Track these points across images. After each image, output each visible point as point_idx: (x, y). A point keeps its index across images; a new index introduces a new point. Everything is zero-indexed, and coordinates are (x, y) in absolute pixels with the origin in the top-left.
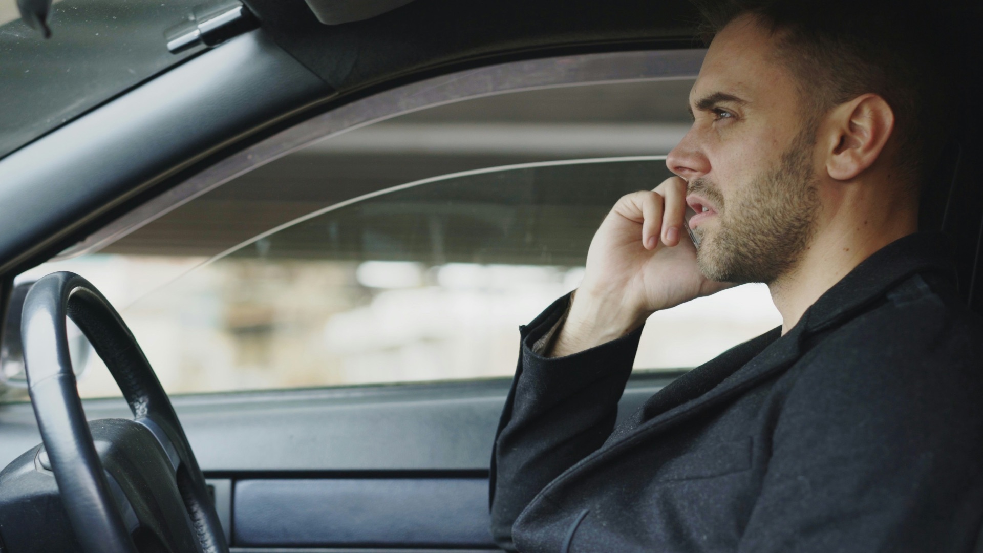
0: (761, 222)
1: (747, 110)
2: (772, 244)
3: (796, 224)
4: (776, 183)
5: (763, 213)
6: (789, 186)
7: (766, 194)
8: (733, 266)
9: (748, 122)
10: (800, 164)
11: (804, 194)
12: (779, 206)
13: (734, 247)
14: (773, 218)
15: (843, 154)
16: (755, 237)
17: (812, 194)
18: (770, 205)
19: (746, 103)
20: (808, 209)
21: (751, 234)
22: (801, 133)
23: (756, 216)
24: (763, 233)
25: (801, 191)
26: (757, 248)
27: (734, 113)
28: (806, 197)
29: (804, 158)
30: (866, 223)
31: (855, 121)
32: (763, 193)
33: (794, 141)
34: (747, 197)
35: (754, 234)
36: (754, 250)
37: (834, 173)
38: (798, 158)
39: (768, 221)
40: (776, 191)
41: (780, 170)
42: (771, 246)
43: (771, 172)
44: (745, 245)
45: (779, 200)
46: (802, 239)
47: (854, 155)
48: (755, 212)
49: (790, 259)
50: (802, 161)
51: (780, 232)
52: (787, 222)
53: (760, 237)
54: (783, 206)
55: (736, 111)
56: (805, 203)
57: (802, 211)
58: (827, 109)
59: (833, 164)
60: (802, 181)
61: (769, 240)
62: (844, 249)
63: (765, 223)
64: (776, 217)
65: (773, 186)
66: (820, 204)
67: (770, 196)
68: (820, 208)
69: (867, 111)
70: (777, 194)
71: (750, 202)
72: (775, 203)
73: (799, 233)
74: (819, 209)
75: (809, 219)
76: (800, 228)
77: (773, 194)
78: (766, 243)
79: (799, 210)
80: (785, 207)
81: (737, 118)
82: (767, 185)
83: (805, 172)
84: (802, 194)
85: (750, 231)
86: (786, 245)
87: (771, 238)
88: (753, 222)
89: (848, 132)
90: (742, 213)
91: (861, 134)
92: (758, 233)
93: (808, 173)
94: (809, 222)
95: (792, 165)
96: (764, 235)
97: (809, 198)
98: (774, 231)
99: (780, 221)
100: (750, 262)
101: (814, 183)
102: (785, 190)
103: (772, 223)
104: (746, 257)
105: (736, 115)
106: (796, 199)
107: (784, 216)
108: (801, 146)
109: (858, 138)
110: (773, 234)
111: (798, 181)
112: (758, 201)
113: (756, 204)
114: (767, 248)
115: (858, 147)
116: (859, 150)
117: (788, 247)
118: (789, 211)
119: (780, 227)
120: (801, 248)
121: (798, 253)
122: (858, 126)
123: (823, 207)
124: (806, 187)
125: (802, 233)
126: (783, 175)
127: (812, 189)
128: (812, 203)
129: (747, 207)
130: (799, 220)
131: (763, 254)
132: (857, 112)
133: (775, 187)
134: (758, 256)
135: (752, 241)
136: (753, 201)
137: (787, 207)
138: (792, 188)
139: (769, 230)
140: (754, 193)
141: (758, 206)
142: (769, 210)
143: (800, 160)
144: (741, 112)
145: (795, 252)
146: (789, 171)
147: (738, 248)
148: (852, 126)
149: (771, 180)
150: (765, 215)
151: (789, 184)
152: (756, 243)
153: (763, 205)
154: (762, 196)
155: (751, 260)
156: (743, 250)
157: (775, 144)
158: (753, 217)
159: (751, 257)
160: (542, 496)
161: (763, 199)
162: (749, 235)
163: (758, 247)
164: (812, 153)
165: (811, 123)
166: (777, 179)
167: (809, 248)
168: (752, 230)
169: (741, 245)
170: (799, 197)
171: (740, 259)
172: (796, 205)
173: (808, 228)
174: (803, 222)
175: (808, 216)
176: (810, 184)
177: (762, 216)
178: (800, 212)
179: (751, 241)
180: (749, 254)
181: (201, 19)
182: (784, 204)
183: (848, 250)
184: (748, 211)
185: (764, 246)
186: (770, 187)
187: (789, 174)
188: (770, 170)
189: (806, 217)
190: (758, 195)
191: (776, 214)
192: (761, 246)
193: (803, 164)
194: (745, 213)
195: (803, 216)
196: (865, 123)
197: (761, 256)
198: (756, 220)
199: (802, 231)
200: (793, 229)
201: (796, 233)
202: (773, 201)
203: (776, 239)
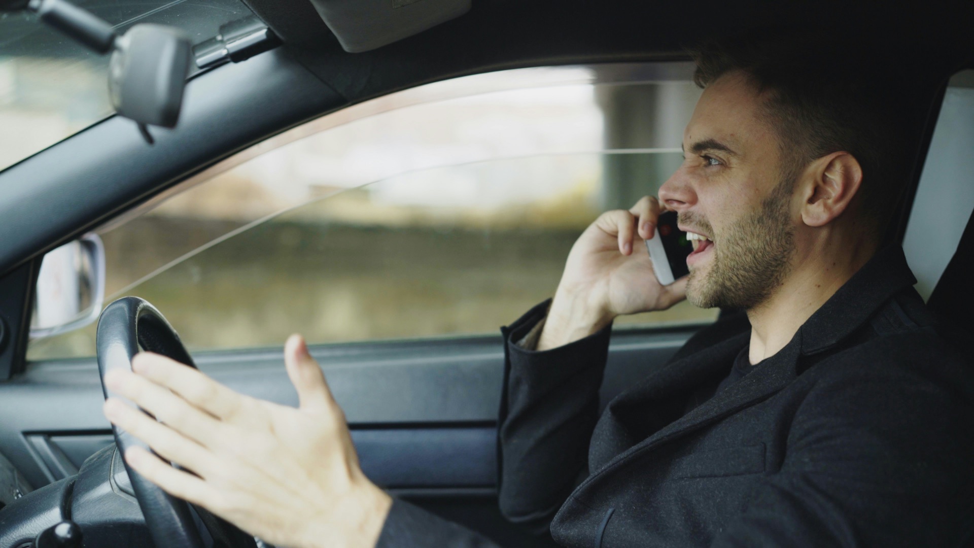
0: (744, 259)
1: (734, 161)
2: (752, 279)
3: (773, 263)
4: (758, 227)
5: (746, 251)
6: (769, 230)
7: (749, 235)
8: (718, 297)
9: (734, 170)
10: (779, 212)
11: (781, 239)
12: (760, 247)
13: (722, 280)
14: (754, 257)
15: (816, 204)
16: (738, 273)
17: (789, 239)
18: (752, 244)
19: (735, 154)
20: (785, 251)
21: (735, 269)
22: (780, 185)
23: (740, 253)
24: (745, 269)
25: (779, 235)
26: (739, 283)
27: (722, 161)
28: (784, 241)
29: (782, 206)
30: (834, 264)
31: (827, 174)
32: (746, 234)
33: (774, 191)
34: (732, 234)
35: (738, 269)
36: (737, 284)
37: (807, 221)
38: (777, 206)
39: (749, 258)
40: (758, 234)
41: (761, 214)
42: (751, 281)
43: (753, 216)
44: (730, 279)
45: (760, 241)
46: (777, 276)
47: (826, 206)
48: (739, 249)
49: (765, 292)
50: (781, 208)
51: (759, 270)
52: (766, 261)
53: (742, 272)
54: (763, 247)
55: (725, 159)
56: (782, 246)
57: (779, 253)
58: (804, 164)
59: (807, 212)
60: (781, 227)
61: (750, 276)
62: (816, 285)
63: (747, 260)
64: (757, 256)
65: (755, 228)
66: (795, 248)
67: (752, 238)
68: (795, 250)
69: (838, 167)
70: (758, 236)
71: (735, 239)
72: (756, 244)
73: (775, 271)
74: (793, 252)
75: (785, 260)
76: (776, 267)
77: (755, 236)
78: (747, 278)
79: (777, 252)
80: (765, 248)
81: (724, 165)
82: (750, 227)
83: (783, 218)
84: (780, 237)
85: (734, 267)
86: (764, 281)
87: (751, 274)
88: (737, 258)
89: (821, 183)
90: (728, 249)
91: (831, 185)
92: (741, 269)
93: (786, 220)
94: (785, 262)
95: (772, 211)
96: (746, 271)
97: (786, 242)
98: (754, 269)
99: (760, 260)
100: (732, 295)
101: (790, 228)
102: (765, 233)
103: (753, 261)
104: (730, 290)
105: (724, 163)
106: (775, 242)
107: (763, 255)
108: (780, 195)
109: (829, 189)
110: (754, 271)
111: (777, 226)
112: (742, 239)
113: (740, 242)
114: (747, 283)
115: (828, 198)
116: (830, 201)
117: (765, 282)
118: (768, 252)
119: (760, 265)
120: (775, 284)
121: (772, 287)
122: (830, 178)
123: (797, 250)
124: (783, 232)
125: (777, 271)
126: (764, 219)
127: (789, 234)
128: (788, 246)
129: (733, 243)
130: (776, 260)
131: (744, 288)
132: (830, 166)
133: (757, 229)
134: (740, 289)
135: (736, 276)
136: (738, 239)
137: (767, 248)
138: (772, 232)
139: (750, 267)
140: (738, 232)
141: (742, 244)
142: (751, 249)
143: (779, 207)
144: (729, 160)
145: (770, 287)
146: (770, 216)
147: (724, 282)
148: (824, 178)
149: (753, 223)
150: (747, 253)
151: (770, 228)
152: (738, 278)
153: (746, 244)
154: (746, 236)
155: (733, 292)
156: (728, 284)
157: (757, 192)
158: (738, 254)
159: (734, 290)
160: (573, 498)
161: (746, 239)
162: (733, 270)
163: (741, 281)
164: (789, 201)
165: (790, 176)
166: (759, 222)
167: (783, 284)
168: (736, 266)
169: (727, 279)
170: (778, 241)
171: (725, 292)
172: (775, 247)
173: (783, 267)
174: (779, 262)
175: (784, 257)
176: (787, 229)
177: (745, 254)
178: (777, 254)
179: (734, 276)
180: (732, 288)
181: (229, 40)
182: (764, 246)
183: (819, 286)
184: (733, 248)
185: (745, 281)
186: (753, 228)
187: (769, 219)
188: (752, 214)
189: (782, 258)
190: (742, 234)
191: (757, 253)
192: (743, 280)
193: (781, 212)
194: (731, 249)
195: (780, 257)
196: (836, 177)
197: (742, 290)
198: (740, 256)
199: (778, 269)
200: (770, 267)
201: (772, 271)
202: (755, 242)
203: (755, 275)
